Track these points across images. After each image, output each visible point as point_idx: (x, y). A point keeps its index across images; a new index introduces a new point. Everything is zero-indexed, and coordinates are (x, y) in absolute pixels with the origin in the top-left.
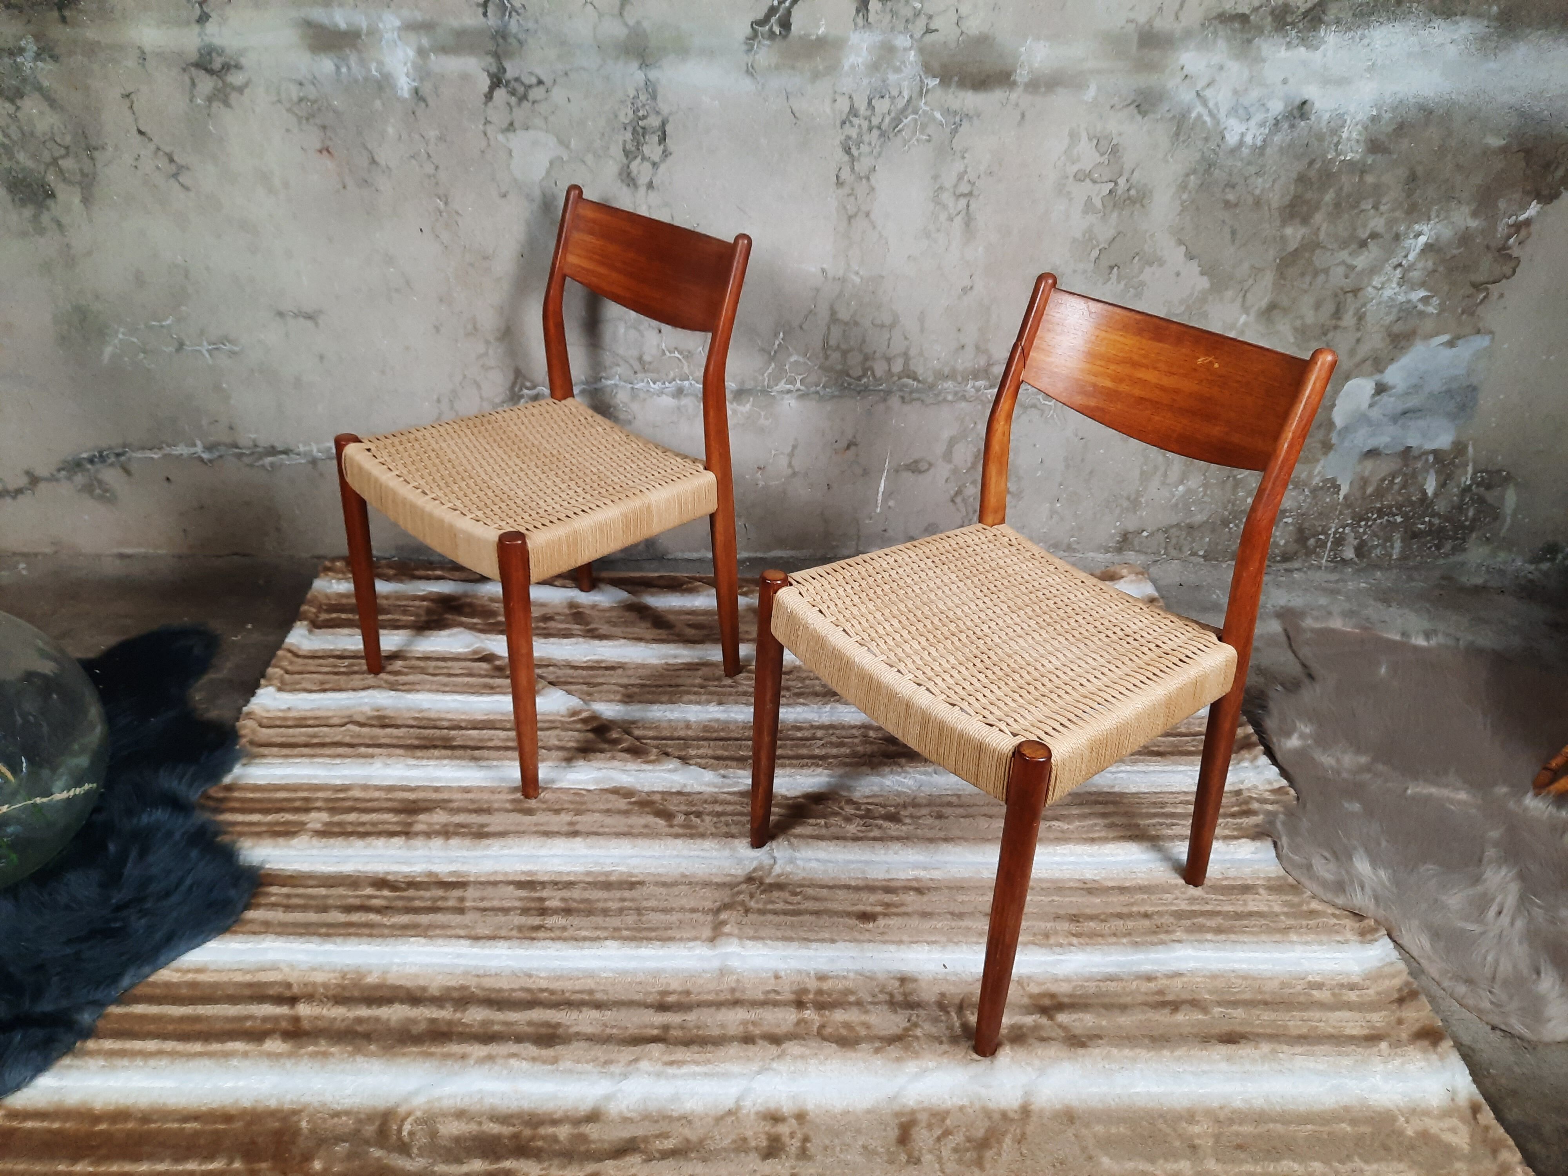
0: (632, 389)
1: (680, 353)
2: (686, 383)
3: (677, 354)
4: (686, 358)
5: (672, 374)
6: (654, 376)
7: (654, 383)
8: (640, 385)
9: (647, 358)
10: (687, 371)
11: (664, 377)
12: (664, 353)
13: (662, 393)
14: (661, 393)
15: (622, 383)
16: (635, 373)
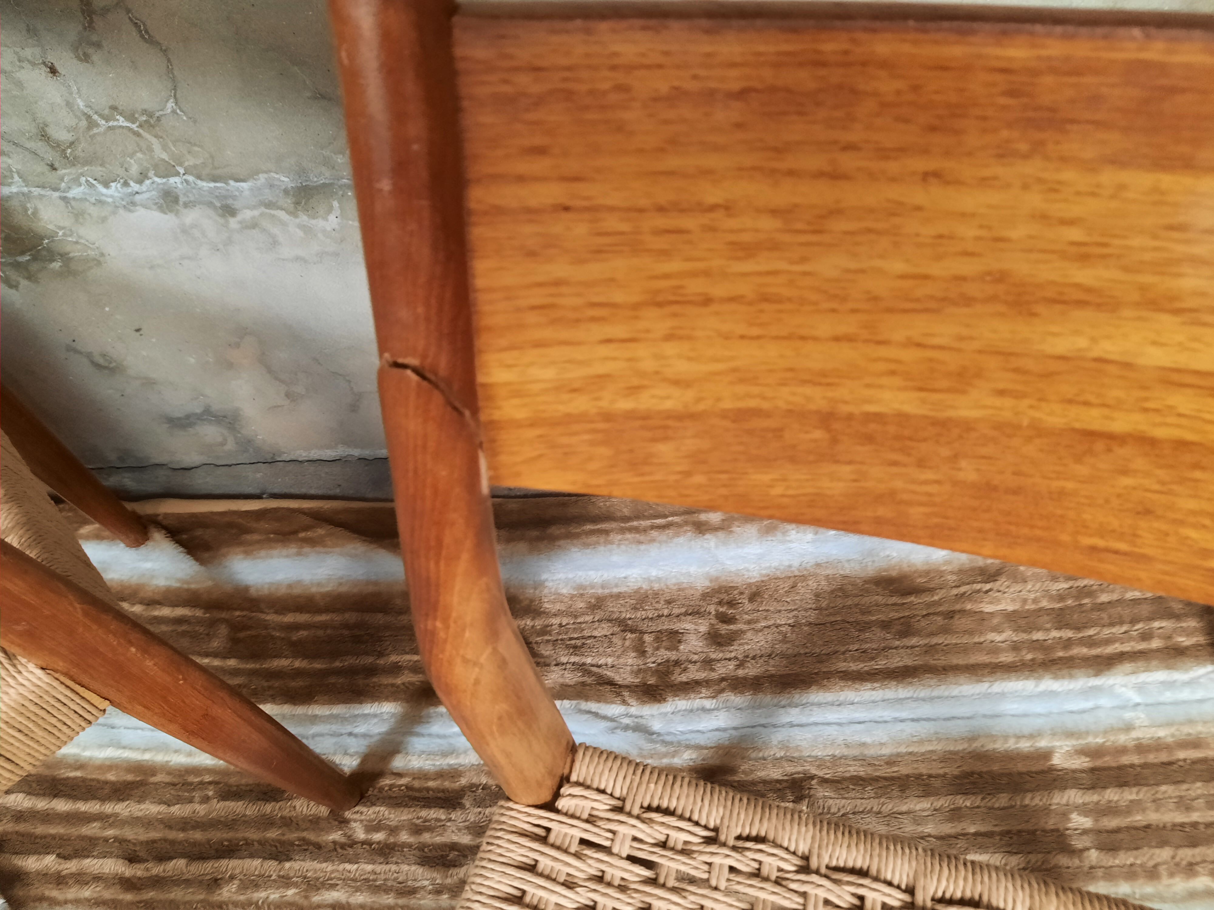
0: (64, 199)
1: (131, 118)
2: (173, 180)
3: (122, 121)
4: (146, 125)
5: (134, 169)
6: (98, 170)
7: (106, 185)
8: (76, 192)
9: (62, 136)
10: (164, 156)
11: (121, 172)
12: (92, 124)
13: (133, 204)
14: (131, 204)
15: (36, 191)
16: (53, 168)
